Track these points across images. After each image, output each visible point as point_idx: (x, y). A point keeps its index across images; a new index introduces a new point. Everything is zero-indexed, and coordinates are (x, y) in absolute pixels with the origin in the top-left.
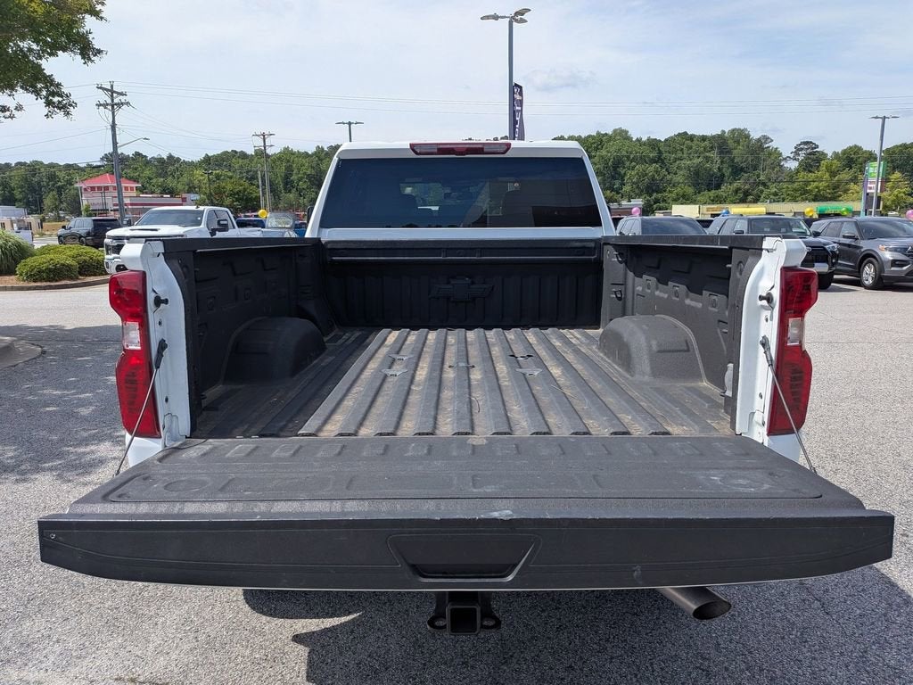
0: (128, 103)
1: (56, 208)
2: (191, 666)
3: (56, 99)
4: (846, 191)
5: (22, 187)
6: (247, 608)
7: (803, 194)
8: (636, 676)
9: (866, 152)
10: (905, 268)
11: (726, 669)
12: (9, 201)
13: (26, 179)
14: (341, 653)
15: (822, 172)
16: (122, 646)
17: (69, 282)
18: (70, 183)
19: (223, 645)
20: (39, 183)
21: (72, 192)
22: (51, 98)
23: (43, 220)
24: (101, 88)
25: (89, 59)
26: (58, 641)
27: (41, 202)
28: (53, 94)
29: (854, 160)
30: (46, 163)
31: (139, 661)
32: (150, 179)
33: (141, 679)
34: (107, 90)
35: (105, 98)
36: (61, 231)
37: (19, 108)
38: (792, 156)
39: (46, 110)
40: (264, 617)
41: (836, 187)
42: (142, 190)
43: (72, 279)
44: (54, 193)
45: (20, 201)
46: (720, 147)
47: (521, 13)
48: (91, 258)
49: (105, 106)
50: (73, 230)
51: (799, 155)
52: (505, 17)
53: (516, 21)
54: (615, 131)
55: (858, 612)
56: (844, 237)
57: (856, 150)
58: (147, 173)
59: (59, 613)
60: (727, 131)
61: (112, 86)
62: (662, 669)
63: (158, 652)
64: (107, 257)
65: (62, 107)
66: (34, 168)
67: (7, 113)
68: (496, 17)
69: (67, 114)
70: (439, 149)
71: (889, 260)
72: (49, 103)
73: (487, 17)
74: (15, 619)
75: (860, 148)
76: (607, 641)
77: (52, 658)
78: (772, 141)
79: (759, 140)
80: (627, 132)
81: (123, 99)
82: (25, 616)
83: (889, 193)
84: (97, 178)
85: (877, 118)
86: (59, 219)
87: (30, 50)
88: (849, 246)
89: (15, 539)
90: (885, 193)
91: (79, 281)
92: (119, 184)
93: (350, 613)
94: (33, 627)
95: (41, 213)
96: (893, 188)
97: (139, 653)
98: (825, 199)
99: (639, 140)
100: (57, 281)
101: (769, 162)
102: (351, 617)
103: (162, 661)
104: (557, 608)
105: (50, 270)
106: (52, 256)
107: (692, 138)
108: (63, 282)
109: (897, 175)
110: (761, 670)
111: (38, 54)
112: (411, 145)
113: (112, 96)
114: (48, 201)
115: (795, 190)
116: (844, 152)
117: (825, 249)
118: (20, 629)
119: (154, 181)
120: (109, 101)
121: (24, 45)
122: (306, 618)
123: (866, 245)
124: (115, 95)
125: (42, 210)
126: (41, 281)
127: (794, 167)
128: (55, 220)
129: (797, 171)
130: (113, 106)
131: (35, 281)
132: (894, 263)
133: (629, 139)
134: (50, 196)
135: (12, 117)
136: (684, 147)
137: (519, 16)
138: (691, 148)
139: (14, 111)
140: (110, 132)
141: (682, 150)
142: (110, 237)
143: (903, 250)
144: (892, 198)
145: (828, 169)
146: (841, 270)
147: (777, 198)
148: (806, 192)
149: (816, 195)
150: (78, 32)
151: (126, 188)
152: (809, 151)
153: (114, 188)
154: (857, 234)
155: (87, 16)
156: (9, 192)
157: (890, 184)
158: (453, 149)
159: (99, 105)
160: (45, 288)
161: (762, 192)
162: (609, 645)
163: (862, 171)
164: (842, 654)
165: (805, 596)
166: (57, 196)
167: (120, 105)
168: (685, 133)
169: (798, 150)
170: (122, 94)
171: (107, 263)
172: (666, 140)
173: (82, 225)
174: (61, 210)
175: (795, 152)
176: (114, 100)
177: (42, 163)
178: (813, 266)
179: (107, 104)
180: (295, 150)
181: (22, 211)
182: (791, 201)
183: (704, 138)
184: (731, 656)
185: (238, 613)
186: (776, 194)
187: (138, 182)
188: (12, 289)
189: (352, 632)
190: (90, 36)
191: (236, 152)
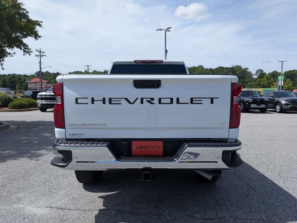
0: (45, 55)
1: (20, 89)
2: (68, 204)
3: (26, 50)
4: (273, 85)
5: (9, 82)
6: (84, 190)
7: (259, 86)
8: (198, 206)
9: (279, 73)
10: (289, 106)
11: (224, 204)
12: (4, 86)
13: (11, 79)
14: (112, 201)
15: (265, 79)
16: (47, 199)
17: (25, 109)
18: (25, 81)
19: (77, 199)
20: (15, 81)
21: (25, 83)
22: (25, 50)
23: (16, 92)
24: (37, 50)
25: (37, 39)
26: (28, 198)
27: (15, 86)
28: (26, 49)
29: (275, 75)
30: (17, 74)
31: (53, 203)
32: (51, 79)
33: (53, 207)
34: (39, 51)
35: (38, 54)
36: (22, 95)
37: (14, 53)
38: (255, 74)
39: (23, 53)
40: (89, 192)
41: (269, 84)
42: (48, 83)
43: (26, 108)
44: (20, 84)
45: (8, 86)
46: (232, 71)
47: (169, 28)
48: (32, 102)
49: (38, 56)
50: (26, 95)
51: (257, 74)
52: (164, 30)
53: (167, 31)
54: (199, 66)
55: (264, 191)
56: (270, 97)
57: (276, 72)
58: (50, 78)
59: (28, 191)
60: (234, 66)
61: (40, 50)
62: (205, 204)
63: (58, 201)
64: (37, 101)
65: (28, 52)
66: (14, 76)
67: (11, 55)
68: (161, 30)
69: (30, 54)
70: (142, 62)
71: (284, 104)
72: (24, 51)
73: (158, 30)
74: (15, 193)
75: (277, 72)
76: (190, 197)
77: (27, 202)
78: (249, 69)
79: (245, 69)
80: (202, 66)
81: (44, 54)
82: (18, 192)
83: (286, 85)
84: (34, 79)
85: (280, 61)
86: (21, 92)
87: (19, 36)
88: (272, 99)
89: (13, 174)
90: (285, 85)
91: (28, 109)
92: (41, 81)
93: (115, 191)
94: (20, 195)
95: (15, 90)
96: (287, 84)
97: (52, 201)
98: (266, 87)
99: (207, 69)
100: (21, 109)
101: (248, 75)
102: (115, 192)
103: (59, 203)
104: (176, 190)
105: (19, 105)
106: (20, 101)
107: (223, 68)
108: (23, 109)
109: (288, 79)
110: (234, 204)
111: (22, 37)
112: (134, 61)
113: (40, 53)
114: (17, 86)
115: (256, 84)
116: (272, 73)
117: (264, 100)
118: (17, 195)
119: (52, 80)
120: (39, 54)
121: (18, 34)
122: (102, 192)
123: (277, 99)
124: (41, 53)
125: (15, 89)
126: (16, 109)
127: (256, 78)
128: (19, 92)
129: (257, 78)
130: (40, 56)
131: (14, 109)
132: (286, 105)
133: (203, 68)
134: (18, 85)
135: (12, 56)
136: (221, 71)
137: (168, 29)
138: (223, 71)
139: (13, 54)
140: (39, 64)
141: (220, 72)
142: (39, 95)
143: (288, 101)
144: (287, 87)
145: (267, 78)
146: (269, 107)
147: (251, 87)
148: (260, 85)
149: (263, 86)
150: (34, 31)
151: (43, 82)
152: (261, 72)
153: (39, 82)
154: (274, 96)
155: (37, 26)
156: (5, 83)
157: (286, 83)
158: (146, 62)
159: (36, 56)
160: (17, 111)
161: (246, 85)
162: (190, 199)
163: (277, 78)
164: (258, 200)
165: (248, 187)
166: (20, 85)
167: (43, 56)
168: (221, 67)
169: (257, 72)
170: (43, 52)
171: (38, 103)
172: (215, 69)
173: (29, 93)
174: (22, 89)
175: (256, 73)
176: (41, 54)
177: (16, 74)
178: (260, 105)
179: (39, 56)
180: (98, 71)
181: (9, 89)
182: (255, 88)
183: (227, 68)
184: (226, 201)
185: (81, 191)
186: (250, 86)
187: (47, 80)
188: (7, 111)
189: (115, 196)
190: (38, 32)
191: (78, 71)
